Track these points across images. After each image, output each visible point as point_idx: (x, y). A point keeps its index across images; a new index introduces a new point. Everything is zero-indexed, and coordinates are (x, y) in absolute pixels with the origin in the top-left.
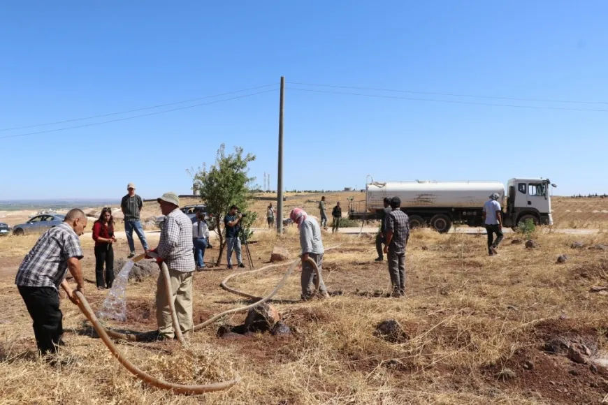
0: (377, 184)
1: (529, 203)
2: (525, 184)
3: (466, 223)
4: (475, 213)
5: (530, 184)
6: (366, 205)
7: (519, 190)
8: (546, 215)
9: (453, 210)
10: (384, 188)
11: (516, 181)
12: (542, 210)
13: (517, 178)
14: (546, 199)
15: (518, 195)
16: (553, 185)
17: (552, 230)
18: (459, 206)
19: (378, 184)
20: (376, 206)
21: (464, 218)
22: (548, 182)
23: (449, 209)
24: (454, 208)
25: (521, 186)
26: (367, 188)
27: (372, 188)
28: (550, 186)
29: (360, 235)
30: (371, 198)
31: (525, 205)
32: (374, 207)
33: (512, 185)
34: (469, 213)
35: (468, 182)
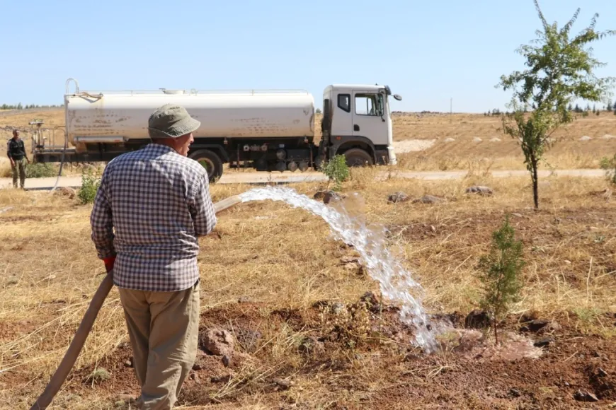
0: (85, 95)
1: (356, 128)
2: (349, 96)
3: (250, 166)
4: (264, 148)
5: (358, 95)
6: (66, 135)
7: (339, 106)
8: (384, 148)
9: (226, 142)
10: (98, 104)
11: (334, 89)
12: (376, 141)
13: (336, 85)
14: (384, 121)
15: (338, 113)
16: (396, 97)
17: (393, 174)
18: (236, 135)
19: (88, 95)
20: (85, 136)
21: (246, 156)
22: (387, 91)
23: (219, 140)
24: (228, 139)
25: (343, 100)
26: (67, 102)
27: (76, 102)
28: (390, 98)
29: (53, 191)
30: (74, 122)
31: (350, 132)
32: (80, 139)
33: (327, 97)
34: (255, 148)
35: (253, 92)
